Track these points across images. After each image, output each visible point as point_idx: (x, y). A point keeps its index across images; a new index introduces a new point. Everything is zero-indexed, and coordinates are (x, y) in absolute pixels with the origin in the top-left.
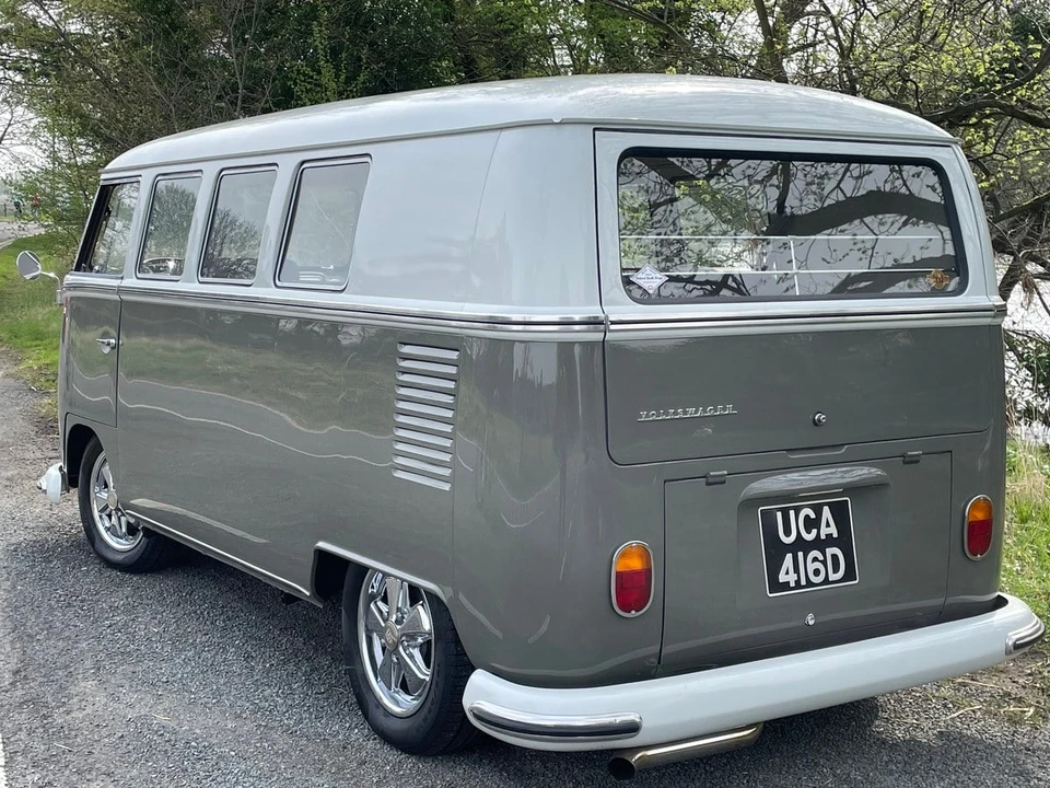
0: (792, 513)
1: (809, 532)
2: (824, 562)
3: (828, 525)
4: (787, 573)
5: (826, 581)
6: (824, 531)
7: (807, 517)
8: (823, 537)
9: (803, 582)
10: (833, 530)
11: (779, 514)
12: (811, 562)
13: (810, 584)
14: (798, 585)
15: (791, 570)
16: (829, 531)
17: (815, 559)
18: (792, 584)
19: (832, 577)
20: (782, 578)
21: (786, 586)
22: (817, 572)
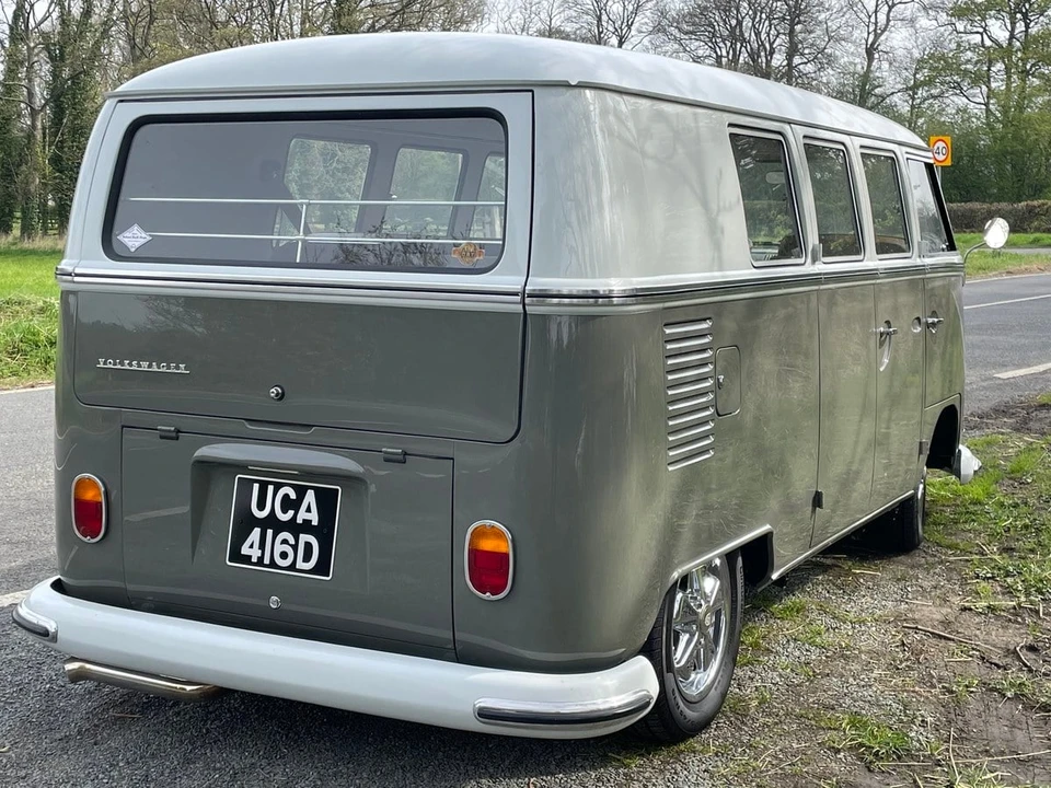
0: (271, 488)
1: (284, 511)
2: (295, 547)
3: (309, 510)
4: (251, 546)
5: (292, 567)
6: (302, 516)
7: (286, 496)
8: (299, 521)
9: (267, 561)
10: (314, 518)
11: (256, 486)
12: (281, 543)
13: (273, 564)
14: (260, 561)
15: (256, 545)
16: (308, 516)
17: (285, 542)
18: (254, 560)
19: (300, 565)
20: (245, 550)
21: (247, 559)
22: (284, 555)
